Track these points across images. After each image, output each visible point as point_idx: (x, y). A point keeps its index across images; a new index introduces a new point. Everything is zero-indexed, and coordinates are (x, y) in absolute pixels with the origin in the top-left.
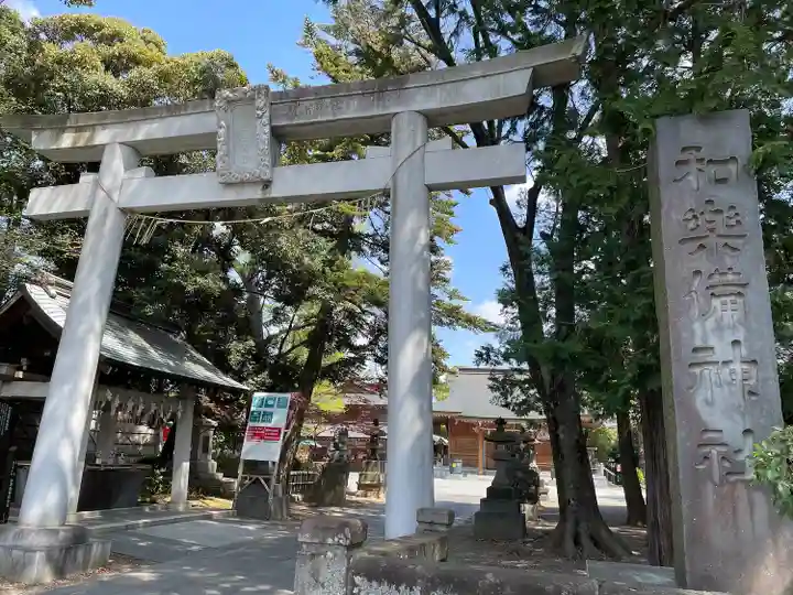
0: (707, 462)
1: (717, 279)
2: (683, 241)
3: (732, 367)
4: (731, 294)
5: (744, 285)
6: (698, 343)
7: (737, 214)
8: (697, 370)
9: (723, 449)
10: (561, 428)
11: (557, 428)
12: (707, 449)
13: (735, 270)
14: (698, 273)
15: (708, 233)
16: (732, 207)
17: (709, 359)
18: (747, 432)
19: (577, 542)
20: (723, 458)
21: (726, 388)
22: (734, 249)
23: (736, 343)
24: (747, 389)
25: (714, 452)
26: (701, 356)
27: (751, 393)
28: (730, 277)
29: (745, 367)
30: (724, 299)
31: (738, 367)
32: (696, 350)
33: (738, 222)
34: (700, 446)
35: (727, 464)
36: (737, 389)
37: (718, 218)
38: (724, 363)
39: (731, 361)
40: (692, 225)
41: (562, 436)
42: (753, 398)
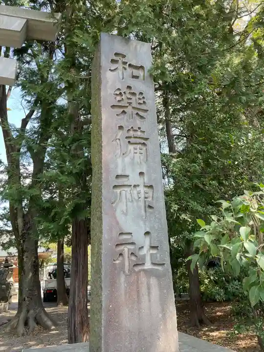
0: (121, 258)
1: (131, 133)
2: (113, 106)
3: (138, 189)
4: (140, 143)
5: (147, 139)
6: (120, 173)
7: (143, 98)
8: (118, 191)
9: (131, 247)
10: (26, 254)
11: (23, 256)
12: (122, 248)
13: (141, 129)
14: (121, 128)
15: (128, 105)
16: (141, 93)
17: (126, 183)
18: (147, 233)
19: (26, 324)
20: (132, 253)
21: (135, 204)
22: (142, 117)
23: (141, 174)
24: (147, 204)
25: (126, 250)
26: (121, 181)
27: (150, 207)
28: (139, 134)
29: (146, 189)
30: (135, 146)
31: (142, 189)
32: (118, 177)
33: (144, 102)
34: (117, 245)
35: (133, 258)
36: (142, 204)
37: (134, 98)
38: (135, 186)
39: (138, 186)
40: (119, 98)
41: (25, 259)
42: (151, 210)
